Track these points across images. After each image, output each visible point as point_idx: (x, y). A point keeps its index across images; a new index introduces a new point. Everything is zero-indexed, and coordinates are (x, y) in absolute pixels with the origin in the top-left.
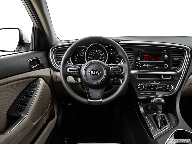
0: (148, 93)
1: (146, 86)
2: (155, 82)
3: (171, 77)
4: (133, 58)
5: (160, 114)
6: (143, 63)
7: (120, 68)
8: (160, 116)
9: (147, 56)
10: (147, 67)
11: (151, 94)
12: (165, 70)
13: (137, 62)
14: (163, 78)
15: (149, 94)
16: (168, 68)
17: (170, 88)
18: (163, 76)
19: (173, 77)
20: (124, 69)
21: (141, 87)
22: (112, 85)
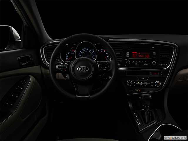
0: (136, 90)
1: (135, 82)
2: (143, 79)
3: (159, 73)
4: (122, 56)
5: (148, 110)
6: (131, 61)
8: (148, 112)
9: (136, 54)
10: (136, 64)
11: (140, 90)
12: (154, 67)
13: (126, 60)
14: (151, 74)
15: (138, 90)
16: (156, 65)
17: (158, 84)
18: (151, 73)
19: (161, 74)
21: (130, 83)
22: (101, 82)
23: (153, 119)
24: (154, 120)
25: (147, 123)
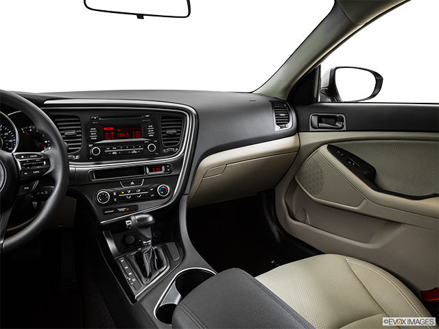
0: (120, 210)
1: (115, 194)
2: (132, 183)
3: (163, 168)
4: (80, 137)
5: (148, 249)
6: (104, 146)
7: (42, 160)
8: (149, 252)
9: (111, 131)
10: (114, 153)
11: (128, 209)
12: (152, 157)
13: (91, 146)
14: (148, 172)
15: (123, 209)
16: (156, 151)
17: (165, 190)
18: (147, 169)
19: (168, 168)
20: (52, 161)
21: (103, 197)
23: (160, 265)
24: (163, 266)
25: (150, 276)
